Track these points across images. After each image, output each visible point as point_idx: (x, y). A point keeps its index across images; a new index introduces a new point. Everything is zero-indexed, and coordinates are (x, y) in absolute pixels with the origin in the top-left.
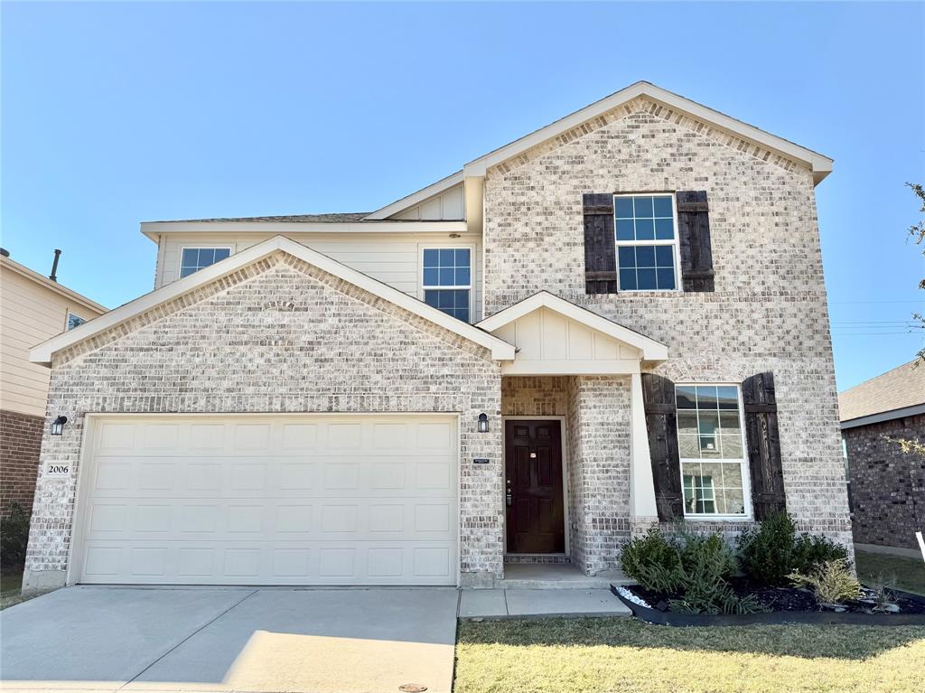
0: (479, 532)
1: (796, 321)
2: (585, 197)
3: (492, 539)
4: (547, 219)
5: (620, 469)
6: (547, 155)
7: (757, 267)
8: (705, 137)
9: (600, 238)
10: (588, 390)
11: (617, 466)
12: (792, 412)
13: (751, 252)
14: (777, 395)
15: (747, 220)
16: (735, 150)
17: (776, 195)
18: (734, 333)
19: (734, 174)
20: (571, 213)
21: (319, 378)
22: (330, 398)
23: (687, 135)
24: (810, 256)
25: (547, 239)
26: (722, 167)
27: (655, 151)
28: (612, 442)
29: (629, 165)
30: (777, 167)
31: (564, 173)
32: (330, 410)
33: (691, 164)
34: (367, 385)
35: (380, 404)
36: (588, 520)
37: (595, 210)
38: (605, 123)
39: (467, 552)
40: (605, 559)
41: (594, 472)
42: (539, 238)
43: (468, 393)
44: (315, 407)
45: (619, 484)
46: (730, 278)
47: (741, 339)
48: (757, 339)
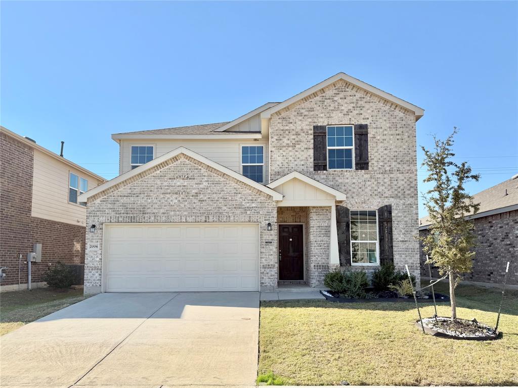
0: (268, 270)
1: (403, 182)
2: (314, 127)
3: (273, 273)
4: (297, 137)
5: (326, 245)
6: (298, 107)
7: (388, 159)
8: (368, 98)
9: (320, 146)
10: (314, 212)
11: (325, 244)
12: (398, 222)
13: (386, 152)
14: (393, 214)
15: (385, 137)
16: (382, 105)
17: (399, 126)
18: (376, 188)
19: (381, 116)
20: (308, 134)
21: (201, 208)
22: (206, 217)
23: (360, 98)
24: (412, 153)
25: (297, 146)
26: (375, 113)
27: (346, 105)
28: (323, 234)
29: (334, 112)
30: (400, 112)
31: (305, 116)
32: (206, 221)
33: (362, 112)
34: (221, 211)
35: (227, 219)
36: (312, 265)
37: (318, 133)
38: (324, 92)
39: (263, 278)
40: (319, 281)
41: (315, 246)
42: (294, 146)
43: (263, 214)
44: (199, 220)
45: (325, 251)
46: (376, 164)
47: (379, 190)
48: (386, 190)
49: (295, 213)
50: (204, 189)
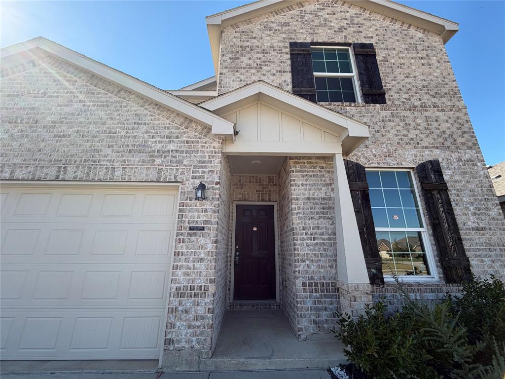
0: (188, 303)
1: (448, 125)
2: (291, 43)
3: (201, 311)
4: (264, 56)
5: (326, 237)
6: (264, 20)
7: (414, 89)
8: (368, 15)
9: (302, 68)
10: (297, 171)
11: (323, 234)
12: (458, 190)
13: (407, 80)
14: (446, 178)
15: (403, 61)
16: (388, 23)
17: (420, 48)
18: (404, 132)
19: (390, 35)
20: (282, 53)
21: (54, 151)
22: (59, 168)
23: (356, 14)
24: (450, 83)
25: (264, 68)
26: (381, 32)
27: (336, 22)
28: (318, 213)
29: (320, 28)
30: (417, 32)
31: (276, 30)
32: (57, 179)
33: (361, 29)
34: (97, 157)
35: (106, 174)
36: (299, 283)
37: (298, 51)
38: (303, 6)
39: (173, 326)
40: (315, 322)
41: (303, 239)
42: (259, 67)
43: (190, 166)
44: (43, 176)
45: (325, 250)
46: (396, 96)
47: (410, 136)
48: (422, 136)
49: (262, 187)
50: (73, 114)
